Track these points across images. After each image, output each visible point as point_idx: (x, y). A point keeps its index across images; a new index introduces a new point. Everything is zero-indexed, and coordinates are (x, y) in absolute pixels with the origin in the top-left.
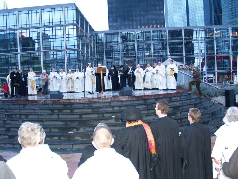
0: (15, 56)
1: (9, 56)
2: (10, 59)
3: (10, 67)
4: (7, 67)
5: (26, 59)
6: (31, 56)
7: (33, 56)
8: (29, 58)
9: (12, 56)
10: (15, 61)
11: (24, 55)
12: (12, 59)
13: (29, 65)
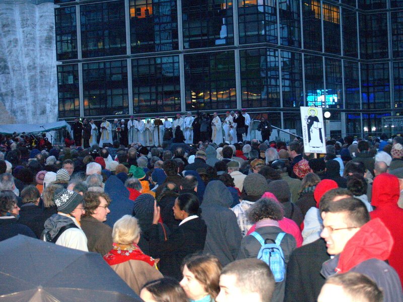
0: (119, 64)
1: (108, 65)
2: (108, 71)
3: (109, 92)
4: (103, 92)
5: (143, 70)
8: (153, 69)
9: (113, 64)
10: (120, 76)
11: (141, 63)
12: (114, 71)
13: (151, 86)
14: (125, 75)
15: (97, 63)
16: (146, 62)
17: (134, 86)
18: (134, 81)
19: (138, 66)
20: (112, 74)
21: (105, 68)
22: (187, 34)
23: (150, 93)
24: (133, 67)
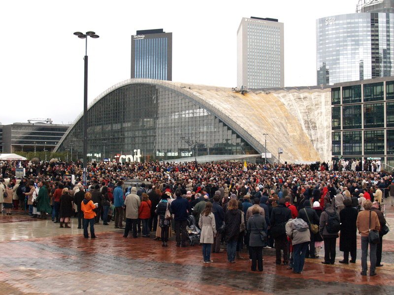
0: (358, 133)
1: (354, 133)
2: (354, 136)
3: (354, 145)
4: (351, 145)
5: (369, 136)
6: (374, 133)
7: (377, 133)
8: (373, 135)
9: (356, 133)
10: (359, 138)
11: (368, 132)
12: (356, 135)
13: (372, 143)
14: (361, 138)
15: (349, 132)
16: (370, 132)
17: (364, 143)
18: (364, 140)
19: (367, 134)
20: (355, 137)
21: (352, 134)
22: (388, 120)
23: (372, 146)
24: (364, 134)
